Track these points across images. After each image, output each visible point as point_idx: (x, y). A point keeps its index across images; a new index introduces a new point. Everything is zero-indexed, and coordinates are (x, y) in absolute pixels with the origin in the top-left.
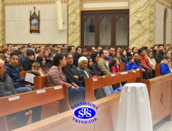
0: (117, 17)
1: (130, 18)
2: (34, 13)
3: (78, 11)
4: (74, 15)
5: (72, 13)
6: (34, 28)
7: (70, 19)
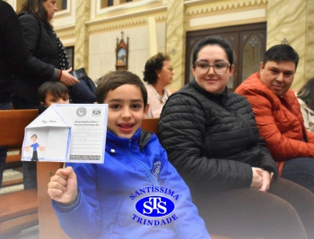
0: (245, 37)
1: (268, 36)
2: (122, 41)
3: (181, 32)
4: (175, 38)
5: (171, 36)
6: (121, 62)
7: (168, 45)
